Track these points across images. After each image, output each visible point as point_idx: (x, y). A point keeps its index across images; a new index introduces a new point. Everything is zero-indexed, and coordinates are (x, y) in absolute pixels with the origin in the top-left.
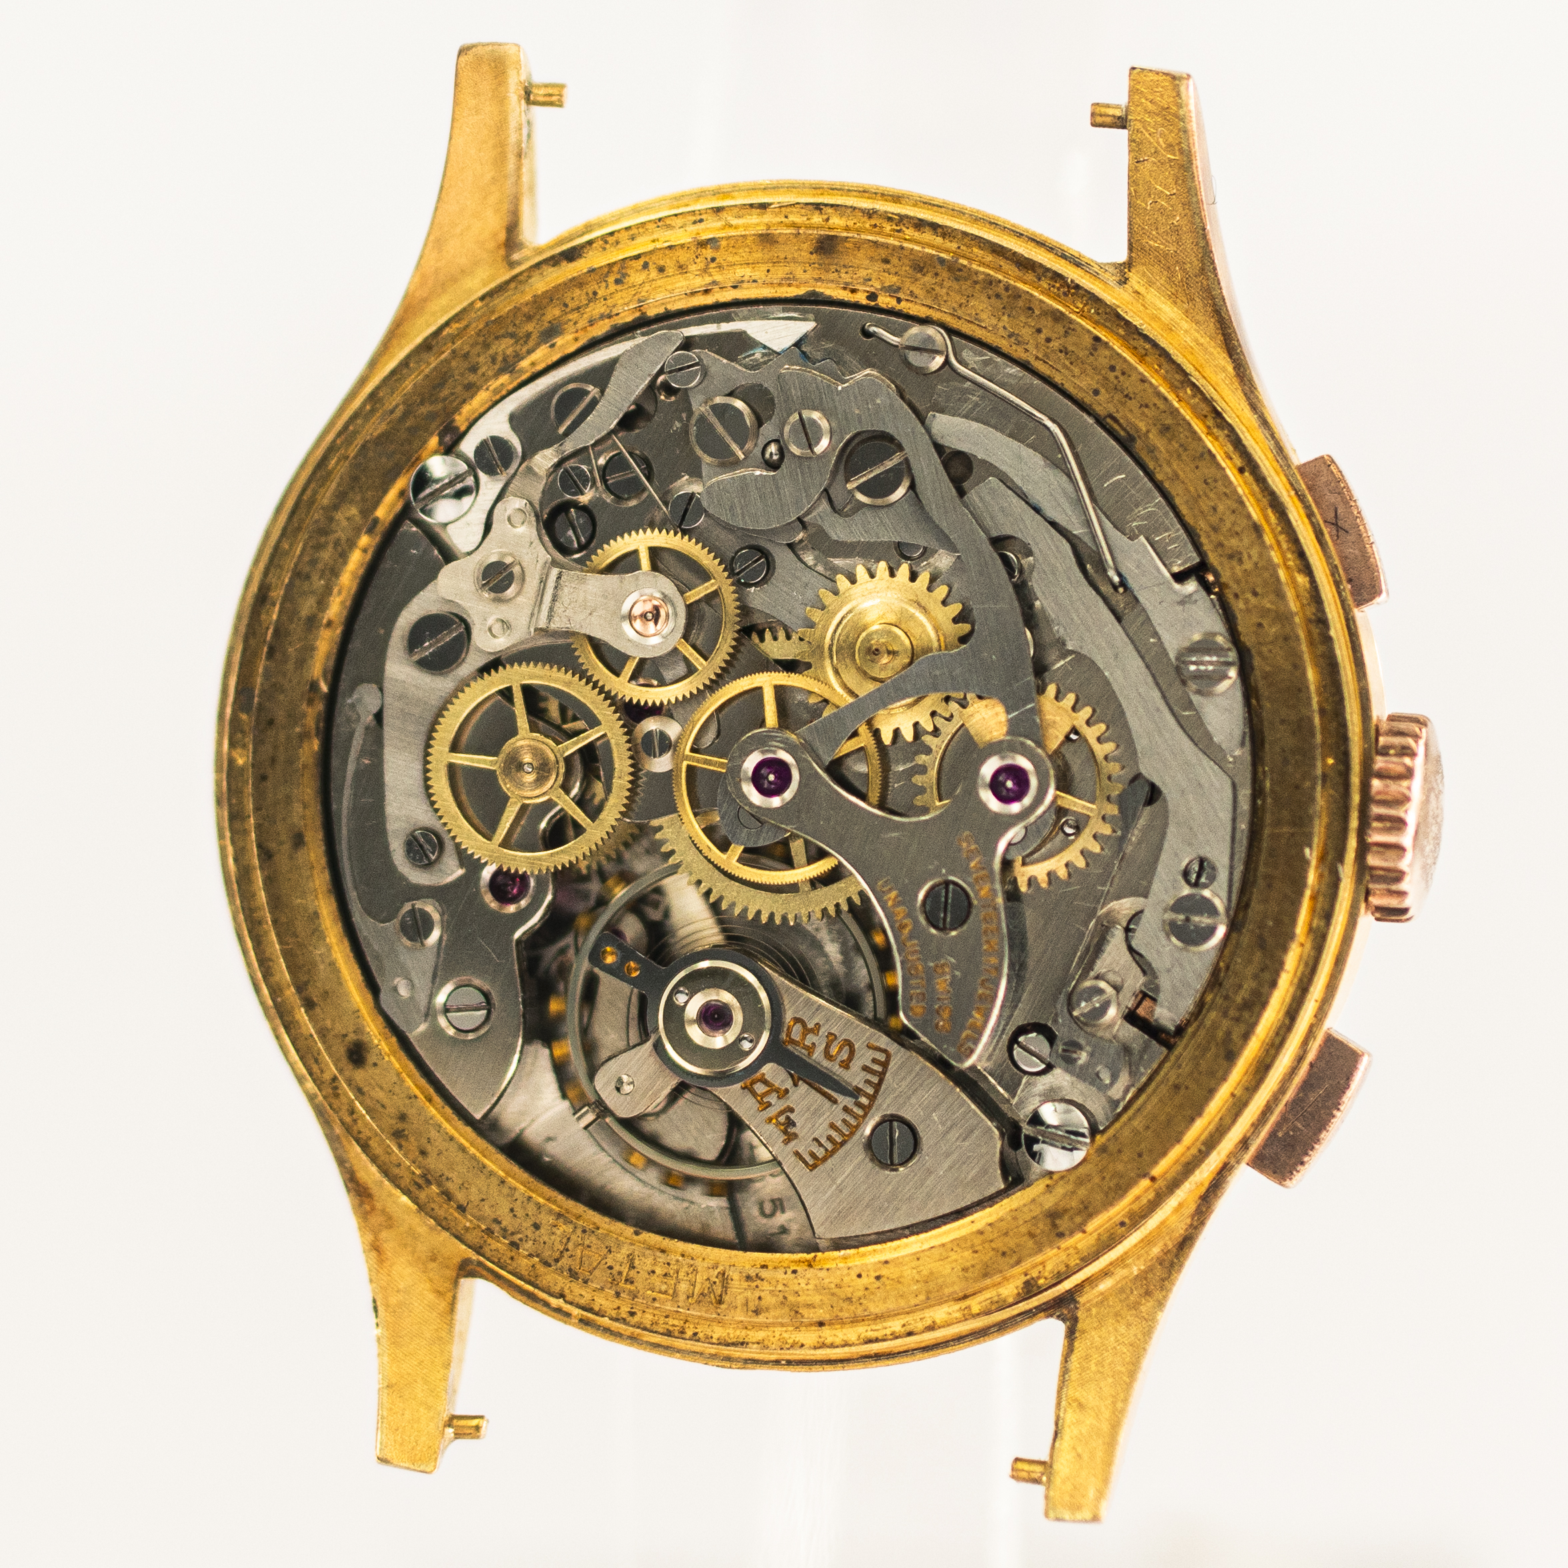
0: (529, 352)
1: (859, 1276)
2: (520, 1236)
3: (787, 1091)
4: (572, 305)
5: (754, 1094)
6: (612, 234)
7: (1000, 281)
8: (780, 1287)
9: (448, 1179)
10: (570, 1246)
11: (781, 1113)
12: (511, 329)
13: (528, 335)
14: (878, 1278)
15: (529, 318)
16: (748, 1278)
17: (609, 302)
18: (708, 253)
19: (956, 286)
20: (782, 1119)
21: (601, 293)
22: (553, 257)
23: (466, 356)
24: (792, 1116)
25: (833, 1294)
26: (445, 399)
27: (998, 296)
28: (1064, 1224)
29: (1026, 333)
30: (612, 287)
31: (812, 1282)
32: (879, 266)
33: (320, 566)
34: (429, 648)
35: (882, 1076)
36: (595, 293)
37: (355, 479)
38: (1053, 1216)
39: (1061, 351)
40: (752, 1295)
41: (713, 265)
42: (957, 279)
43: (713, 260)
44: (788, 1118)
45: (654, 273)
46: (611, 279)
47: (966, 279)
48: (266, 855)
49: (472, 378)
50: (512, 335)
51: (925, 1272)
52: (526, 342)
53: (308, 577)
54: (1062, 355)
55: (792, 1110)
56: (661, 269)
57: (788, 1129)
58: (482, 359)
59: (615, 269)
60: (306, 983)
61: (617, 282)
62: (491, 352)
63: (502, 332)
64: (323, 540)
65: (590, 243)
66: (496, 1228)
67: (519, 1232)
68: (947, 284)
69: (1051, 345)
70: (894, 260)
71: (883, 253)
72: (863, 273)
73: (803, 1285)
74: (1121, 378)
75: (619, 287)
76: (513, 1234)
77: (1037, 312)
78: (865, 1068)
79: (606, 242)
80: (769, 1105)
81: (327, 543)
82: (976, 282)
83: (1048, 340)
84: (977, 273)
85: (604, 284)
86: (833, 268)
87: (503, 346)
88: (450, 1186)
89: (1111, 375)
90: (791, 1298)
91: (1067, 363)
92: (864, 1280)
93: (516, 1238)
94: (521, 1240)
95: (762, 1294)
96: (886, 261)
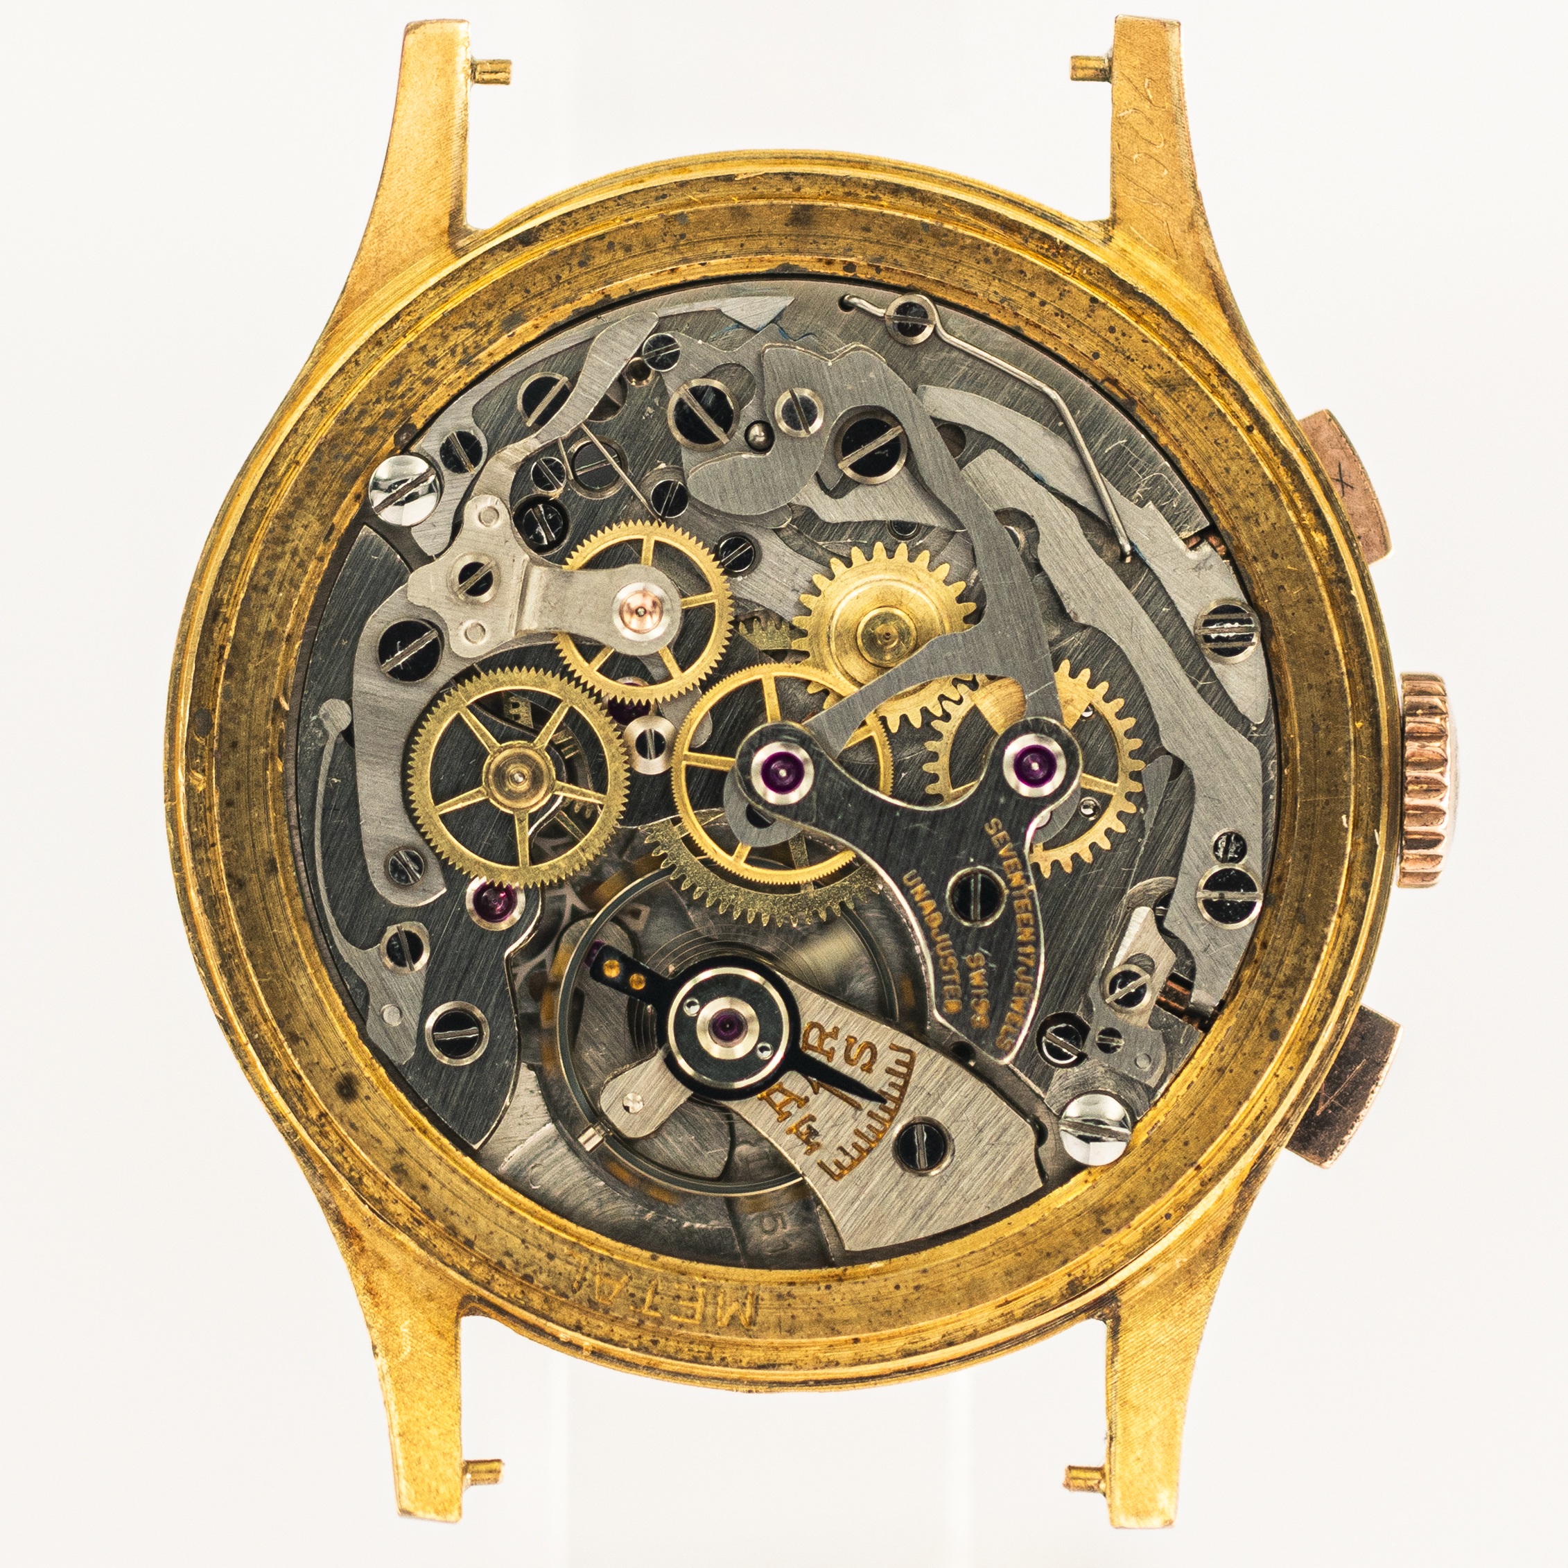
0: (491, 342)
1: (897, 1287)
2: (535, 1267)
3: (807, 1099)
4: (533, 290)
5: (772, 1104)
6: (569, 214)
7: (988, 245)
8: (814, 1304)
9: (452, 1213)
10: (588, 1275)
11: (803, 1122)
12: (471, 319)
13: (489, 324)
14: (917, 1288)
15: (490, 306)
16: (780, 1297)
17: (574, 285)
18: (677, 229)
19: (940, 251)
20: (803, 1129)
21: (564, 276)
22: (507, 241)
23: (423, 349)
24: (814, 1125)
25: (871, 1308)
26: (403, 396)
27: (987, 260)
28: (1110, 1220)
29: (1019, 297)
30: (577, 270)
31: (848, 1297)
32: (858, 235)
33: (277, 578)
34: (401, 657)
35: (907, 1077)
36: (558, 277)
37: (311, 485)
38: (1099, 1212)
39: (1057, 315)
40: (785, 1315)
41: (682, 242)
42: (943, 246)
43: (683, 236)
44: (809, 1127)
45: (620, 254)
46: (575, 261)
47: (952, 244)
48: (237, 884)
49: (432, 372)
50: (471, 325)
51: (967, 1279)
52: (486, 333)
53: (265, 590)
54: (1058, 319)
55: (812, 1119)
56: (628, 249)
57: (810, 1138)
58: (440, 353)
59: (578, 250)
60: (288, 1017)
61: (582, 264)
62: (451, 344)
63: (461, 322)
64: (279, 549)
65: (546, 225)
66: (508, 1262)
67: (531, 1265)
68: (932, 250)
69: (1046, 308)
70: (875, 228)
71: (863, 221)
72: (842, 243)
73: (838, 1300)
74: (1122, 339)
75: (583, 270)
76: (525, 1266)
77: (1029, 276)
78: (889, 1071)
79: (564, 223)
80: (789, 1114)
81: (284, 553)
82: (963, 247)
83: (1043, 303)
84: (963, 236)
85: (567, 268)
86: (811, 239)
87: (462, 337)
88: (454, 1220)
89: (1111, 337)
90: (827, 1316)
91: (1064, 326)
92: (903, 1291)
93: (529, 1271)
94: (535, 1272)
95: (795, 1313)
96: (867, 230)
